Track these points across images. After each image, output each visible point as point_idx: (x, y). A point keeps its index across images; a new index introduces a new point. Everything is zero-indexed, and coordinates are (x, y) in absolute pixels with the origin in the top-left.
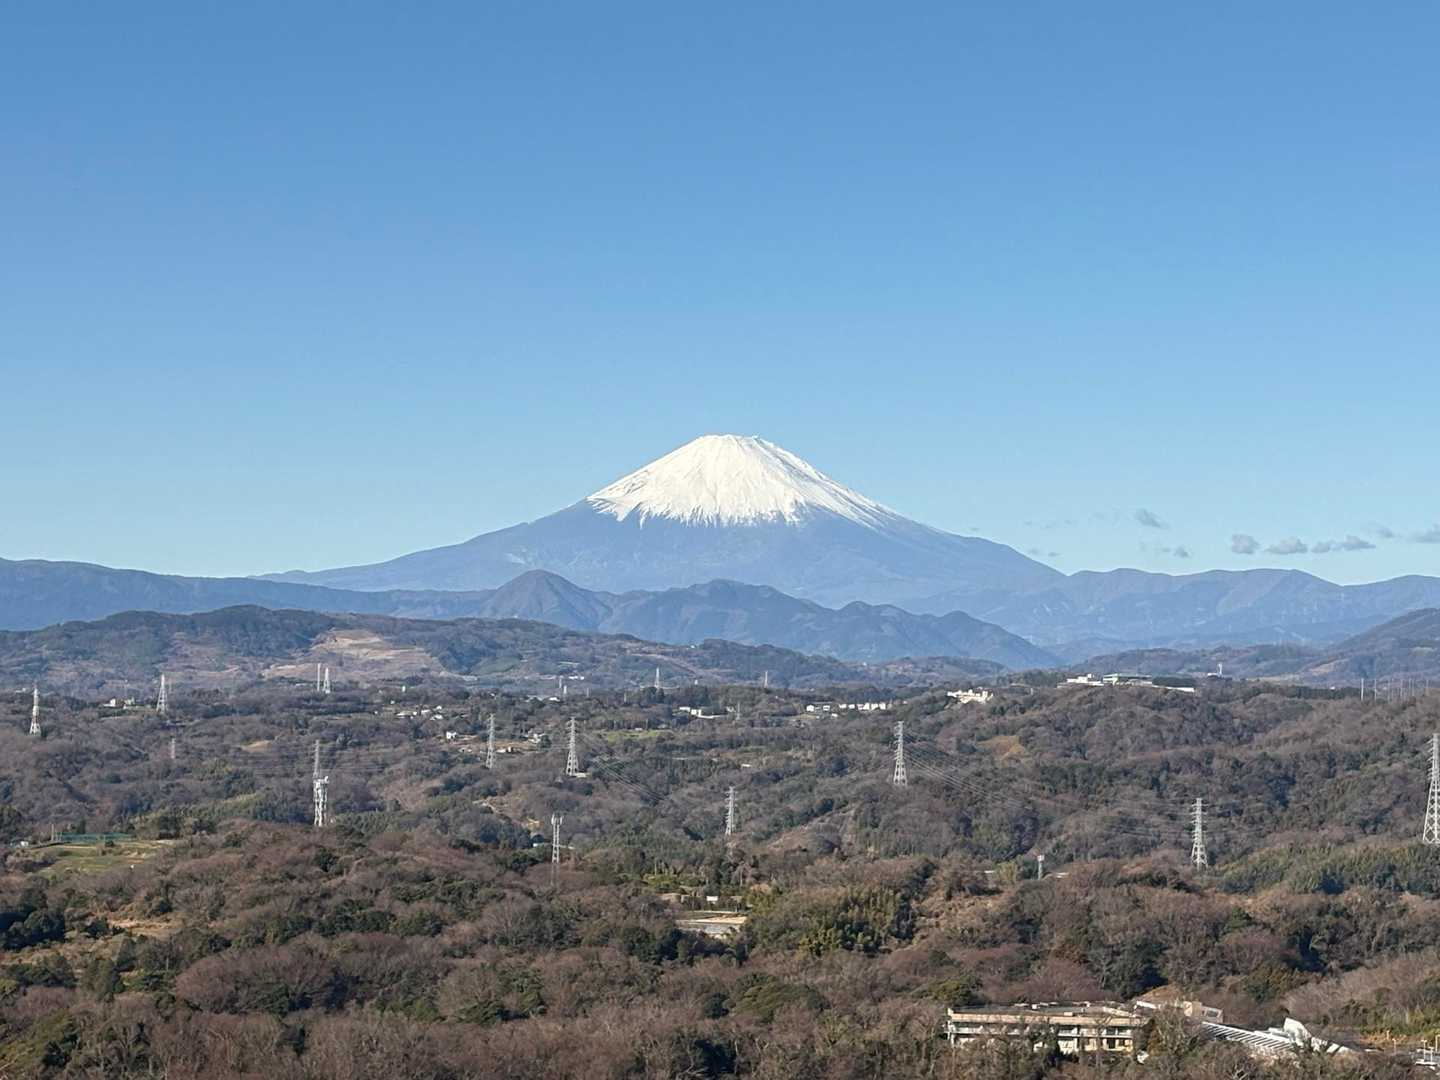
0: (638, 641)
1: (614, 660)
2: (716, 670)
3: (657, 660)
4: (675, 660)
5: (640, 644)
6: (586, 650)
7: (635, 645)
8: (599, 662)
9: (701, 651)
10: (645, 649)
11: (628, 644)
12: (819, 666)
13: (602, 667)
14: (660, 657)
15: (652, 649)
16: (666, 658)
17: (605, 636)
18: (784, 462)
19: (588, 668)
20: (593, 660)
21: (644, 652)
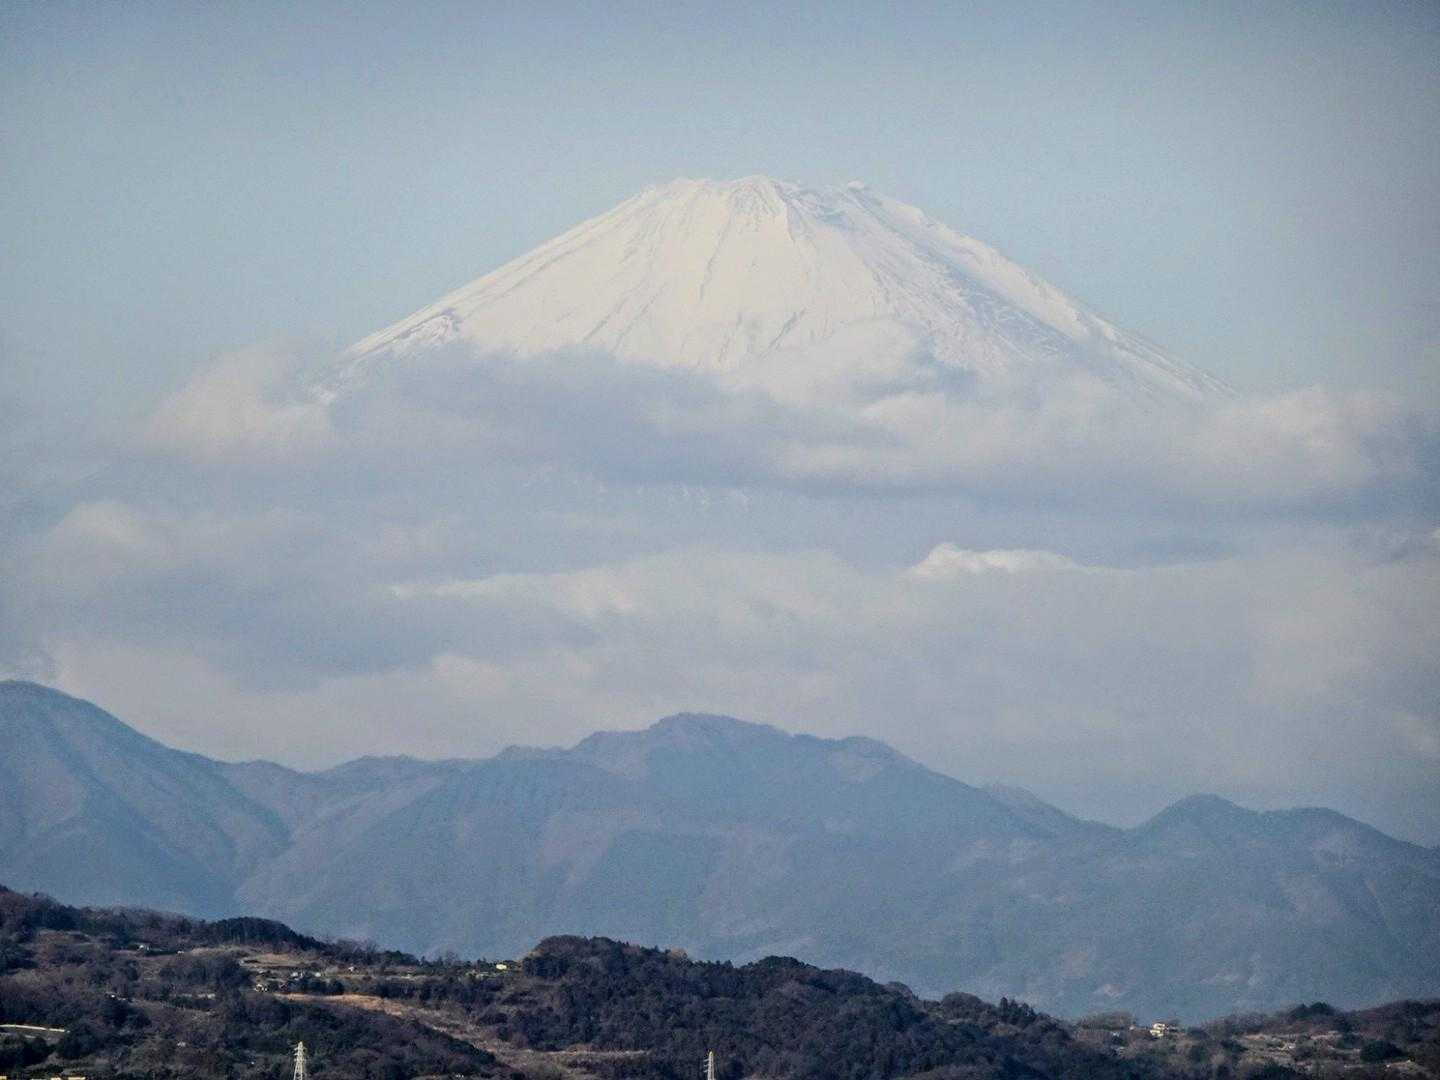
0: (303, 943)
1: (199, 1016)
2: (582, 1052)
3: (362, 1015)
4: (434, 1016)
5: (307, 958)
6: (101, 978)
7: (284, 959)
8: (142, 1021)
9: (529, 982)
10: (326, 974)
11: (264, 958)
12: (969, 1035)
13: (154, 1043)
14: (372, 1003)
15: (353, 974)
16: (394, 1009)
17: (183, 927)
18: (960, 278)
19: (97, 1046)
20: (119, 1014)
21: (319, 988)
